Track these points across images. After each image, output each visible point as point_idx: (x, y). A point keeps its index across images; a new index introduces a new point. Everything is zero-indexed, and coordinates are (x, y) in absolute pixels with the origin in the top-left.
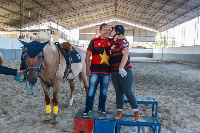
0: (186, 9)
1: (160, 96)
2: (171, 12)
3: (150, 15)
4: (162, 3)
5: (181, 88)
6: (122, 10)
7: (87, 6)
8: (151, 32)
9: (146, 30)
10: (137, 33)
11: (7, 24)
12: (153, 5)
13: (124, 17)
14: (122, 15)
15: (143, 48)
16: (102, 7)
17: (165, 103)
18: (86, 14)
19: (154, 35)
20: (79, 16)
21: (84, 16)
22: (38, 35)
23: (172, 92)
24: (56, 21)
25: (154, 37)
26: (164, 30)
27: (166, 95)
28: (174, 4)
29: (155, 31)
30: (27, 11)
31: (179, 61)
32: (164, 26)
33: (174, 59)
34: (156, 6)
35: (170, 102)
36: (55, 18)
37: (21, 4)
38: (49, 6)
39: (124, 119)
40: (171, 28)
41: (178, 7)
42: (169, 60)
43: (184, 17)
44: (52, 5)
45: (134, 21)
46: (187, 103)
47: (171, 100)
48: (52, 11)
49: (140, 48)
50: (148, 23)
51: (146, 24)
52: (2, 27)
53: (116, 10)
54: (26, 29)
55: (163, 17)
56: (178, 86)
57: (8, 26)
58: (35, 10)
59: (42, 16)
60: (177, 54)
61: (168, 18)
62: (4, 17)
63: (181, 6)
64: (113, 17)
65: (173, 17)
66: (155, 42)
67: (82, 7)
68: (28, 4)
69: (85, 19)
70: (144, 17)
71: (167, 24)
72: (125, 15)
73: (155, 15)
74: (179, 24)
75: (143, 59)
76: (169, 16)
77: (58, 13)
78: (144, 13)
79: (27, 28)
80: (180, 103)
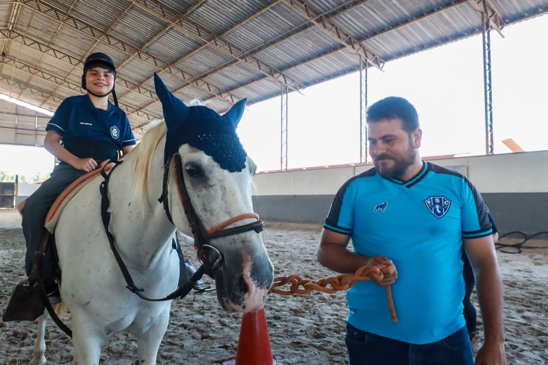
13: (27, 86)
53: (4, 54)
73: (143, 85)
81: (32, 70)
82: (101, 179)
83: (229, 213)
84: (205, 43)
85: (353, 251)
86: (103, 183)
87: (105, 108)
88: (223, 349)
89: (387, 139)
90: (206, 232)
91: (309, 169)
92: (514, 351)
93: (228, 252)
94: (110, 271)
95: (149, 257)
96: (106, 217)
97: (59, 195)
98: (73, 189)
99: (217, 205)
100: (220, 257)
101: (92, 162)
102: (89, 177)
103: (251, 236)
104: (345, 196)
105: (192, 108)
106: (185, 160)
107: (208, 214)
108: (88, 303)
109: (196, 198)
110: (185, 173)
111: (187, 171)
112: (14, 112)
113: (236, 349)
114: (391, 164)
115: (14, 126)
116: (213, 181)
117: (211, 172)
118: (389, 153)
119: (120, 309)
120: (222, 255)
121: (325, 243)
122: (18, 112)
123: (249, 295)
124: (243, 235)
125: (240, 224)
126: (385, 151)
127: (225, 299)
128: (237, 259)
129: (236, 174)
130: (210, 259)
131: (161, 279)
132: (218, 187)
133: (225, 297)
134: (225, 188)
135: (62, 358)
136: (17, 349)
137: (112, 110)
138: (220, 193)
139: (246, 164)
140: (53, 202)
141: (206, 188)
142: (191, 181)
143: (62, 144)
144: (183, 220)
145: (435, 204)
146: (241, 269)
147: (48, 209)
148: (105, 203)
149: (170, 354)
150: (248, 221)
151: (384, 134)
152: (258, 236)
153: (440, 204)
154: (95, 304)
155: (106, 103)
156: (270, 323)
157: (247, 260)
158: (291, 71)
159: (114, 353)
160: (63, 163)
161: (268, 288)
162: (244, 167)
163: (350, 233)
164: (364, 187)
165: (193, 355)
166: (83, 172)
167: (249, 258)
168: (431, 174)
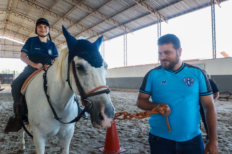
13: (17, 33)
53: (7, 20)
64: (1, 31)
81: (19, 26)
82: (43, 72)
83: (95, 85)
84: (91, 13)
85: (152, 101)
86: (44, 73)
87: (46, 42)
88: (99, 143)
89: (167, 52)
90: (85, 94)
91: (136, 66)
92: (224, 143)
93: (95, 102)
94: (48, 111)
95: (64, 104)
96: (46, 88)
97: (26, 79)
98: (32, 76)
99: (90, 82)
100: (92, 105)
101: (40, 65)
102: (39, 71)
103: (104, 96)
104: (148, 78)
105: (79, 40)
106: (76, 63)
107: (86, 86)
108: (39, 124)
109: (81, 79)
110: (76, 68)
111: (77, 68)
112: (12, 44)
113: (104, 143)
114: (168, 63)
115: (12, 50)
116: (88, 72)
117: (87, 68)
118: (167, 58)
119: (53, 127)
120: (92, 104)
121: (140, 98)
122: (14, 44)
123: (104, 121)
124: (101, 95)
125: (100, 90)
126: (165, 58)
127: (94, 123)
128: (99, 105)
129: (98, 69)
130: (88, 106)
131: (70, 114)
132: (90, 74)
133: (94, 122)
134: (93, 75)
135: (32, 146)
136: (14, 143)
137: (49, 42)
138: (91, 77)
139: (103, 64)
140: (24, 82)
141: (85, 75)
142: (79, 72)
143: (28, 58)
144: (76, 89)
145: (188, 81)
146: (100, 110)
147: (22, 85)
148: (45, 82)
149: (77, 145)
150: (103, 89)
151: (165, 50)
152: (108, 96)
153: (190, 81)
154: (42, 125)
155: (46, 39)
156: (119, 131)
157: (103, 106)
158: (128, 24)
159: (53, 144)
160: (29, 66)
161: (112, 118)
162: (102, 65)
163: (151, 93)
164: (156, 74)
165: (87, 145)
166: (37, 69)
167: (104, 105)
168: (186, 68)
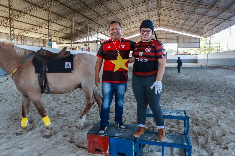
0: (231, 13)
1: (200, 104)
2: (215, 17)
3: (194, 22)
4: (206, 8)
5: (225, 94)
6: (165, 18)
7: (131, 17)
8: (196, 38)
9: (190, 37)
10: (181, 40)
11: (62, 38)
12: (196, 11)
13: (168, 26)
14: (165, 23)
15: (187, 54)
16: (146, 17)
17: (205, 114)
18: (131, 24)
19: (198, 41)
20: (125, 26)
21: (129, 27)
22: (88, 46)
23: (214, 100)
24: (104, 33)
25: (199, 43)
26: (209, 35)
27: (206, 103)
28: (218, 9)
29: (200, 37)
30: (78, 25)
31: (225, 65)
32: (208, 32)
33: (219, 64)
34: (200, 12)
35: (210, 112)
36: (103, 30)
37: (71, 19)
38: (97, 19)
39: (146, 137)
40: (216, 33)
41: (223, 11)
42: (213, 65)
43: (229, 21)
44: (99, 19)
45: (177, 29)
46: (232, 114)
47: (212, 109)
48: (100, 24)
49: (184, 54)
50: (192, 29)
51: (190, 31)
52: (58, 41)
53: (160, 19)
54: (78, 41)
55: (207, 23)
56: (221, 92)
57: (64, 40)
58: (84, 24)
59: (91, 29)
60: (223, 59)
61: (212, 23)
62: (59, 31)
63: (226, 10)
64: (158, 25)
65: (217, 22)
66: (199, 48)
67: (127, 18)
68: (79, 19)
69: (131, 29)
70: (188, 23)
71: (211, 29)
72: (169, 23)
73: (199, 21)
74: (224, 29)
75: (188, 65)
76: (213, 21)
77: (105, 25)
78: (188, 19)
79: (80, 40)
80: (222, 114)
112: (165, 33)
115: (166, 38)
122: (167, 33)
